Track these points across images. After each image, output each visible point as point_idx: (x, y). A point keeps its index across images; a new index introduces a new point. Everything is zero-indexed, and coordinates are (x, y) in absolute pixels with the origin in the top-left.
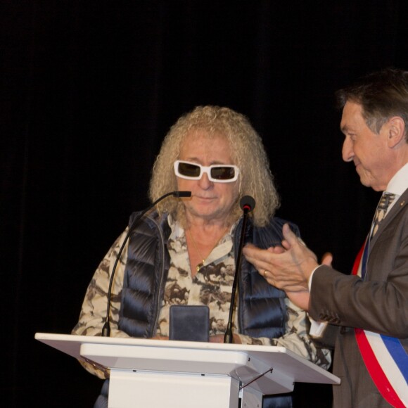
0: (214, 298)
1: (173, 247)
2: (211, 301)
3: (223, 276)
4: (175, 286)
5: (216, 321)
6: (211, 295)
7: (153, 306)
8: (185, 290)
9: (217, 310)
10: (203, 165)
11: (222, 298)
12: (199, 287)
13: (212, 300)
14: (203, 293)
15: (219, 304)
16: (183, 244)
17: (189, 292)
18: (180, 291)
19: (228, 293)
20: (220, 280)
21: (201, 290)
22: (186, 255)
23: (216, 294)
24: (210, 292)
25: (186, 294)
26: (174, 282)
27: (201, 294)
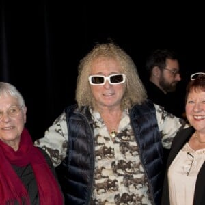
3: (129, 136)
5: (132, 163)
6: (125, 148)
7: (91, 160)
8: (110, 148)
9: (131, 157)
10: (105, 76)
11: (132, 150)
12: (118, 145)
14: (121, 148)
16: (103, 122)
19: (134, 146)
20: (128, 139)
22: (105, 129)
24: (125, 146)
25: (112, 150)
26: (103, 145)
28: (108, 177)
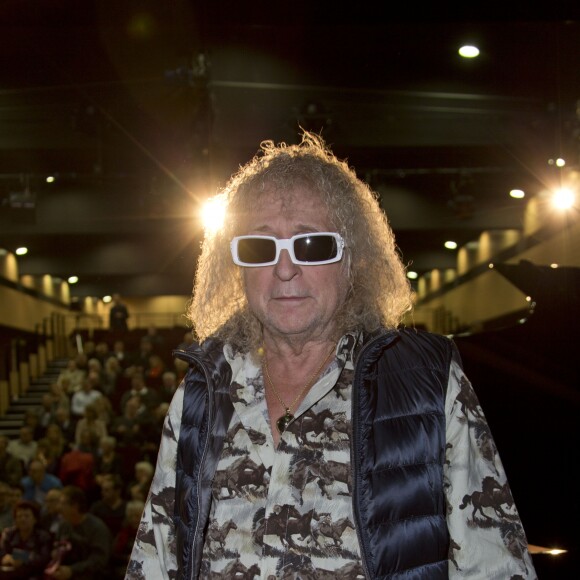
0: (314, 474)
1: (240, 397)
2: (309, 481)
3: (329, 433)
4: (246, 463)
5: (317, 517)
6: (307, 468)
8: (263, 468)
9: (318, 497)
10: (280, 237)
11: (327, 474)
12: (287, 457)
13: (311, 478)
14: (295, 467)
15: (321, 484)
16: (259, 389)
17: (270, 470)
18: (255, 471)
20: (323, 441)
21: (292, 463)
23: (316, 467)
24: (307, 463)
25: (266, 474)
26: (244, 456)
27: (291, 469)
28: (236, 555)
